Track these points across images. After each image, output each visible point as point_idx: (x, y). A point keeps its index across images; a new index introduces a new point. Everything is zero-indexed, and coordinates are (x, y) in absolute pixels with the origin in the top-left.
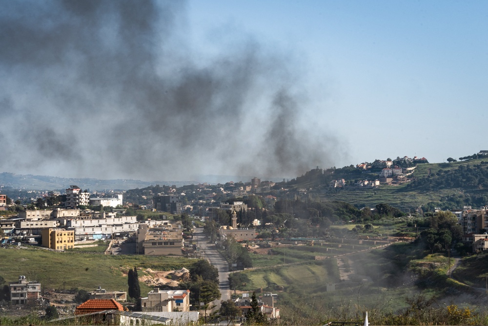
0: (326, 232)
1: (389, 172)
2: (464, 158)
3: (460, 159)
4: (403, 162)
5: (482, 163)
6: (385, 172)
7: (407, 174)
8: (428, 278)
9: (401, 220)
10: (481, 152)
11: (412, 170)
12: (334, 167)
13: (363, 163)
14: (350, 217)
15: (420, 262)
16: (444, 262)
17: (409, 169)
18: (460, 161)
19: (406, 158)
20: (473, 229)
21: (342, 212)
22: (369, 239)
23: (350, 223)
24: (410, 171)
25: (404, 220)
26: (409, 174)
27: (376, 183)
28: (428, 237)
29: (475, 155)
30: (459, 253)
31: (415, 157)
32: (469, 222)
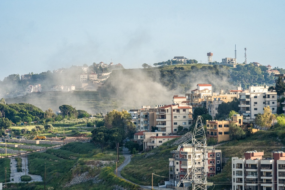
0: (5, 133)
1: (85, 77)
2: (159, 64)
3: (155, 64)
4: (98, 68)
5: (175, 68)
6: (81, 77)
7: (103, 80)
8: (96, 176)
9: (82, 121)
10: (175, 58)
11: (108, 76)
12: (32, 73)
13: (60, 69)
14: (32, 118)
15: (89, 160)
16: (113, 160)
17: (105, 74)
18: (155, 66)
19: (102, 64)
20: (146, 127)
21: (25, 114)
22: (47, 139)
23: (32, 124)
24: (106, 77)
25: (84, 121)
26: (105, 79)
27: (72, 88)
28: (98, 135)
29: (169, 61)
30: (130, 152)
31: (111, 63)
32: (142, 120)
